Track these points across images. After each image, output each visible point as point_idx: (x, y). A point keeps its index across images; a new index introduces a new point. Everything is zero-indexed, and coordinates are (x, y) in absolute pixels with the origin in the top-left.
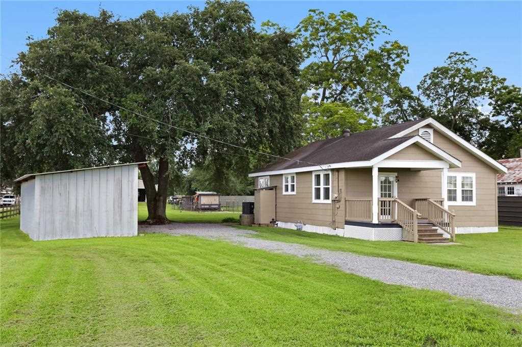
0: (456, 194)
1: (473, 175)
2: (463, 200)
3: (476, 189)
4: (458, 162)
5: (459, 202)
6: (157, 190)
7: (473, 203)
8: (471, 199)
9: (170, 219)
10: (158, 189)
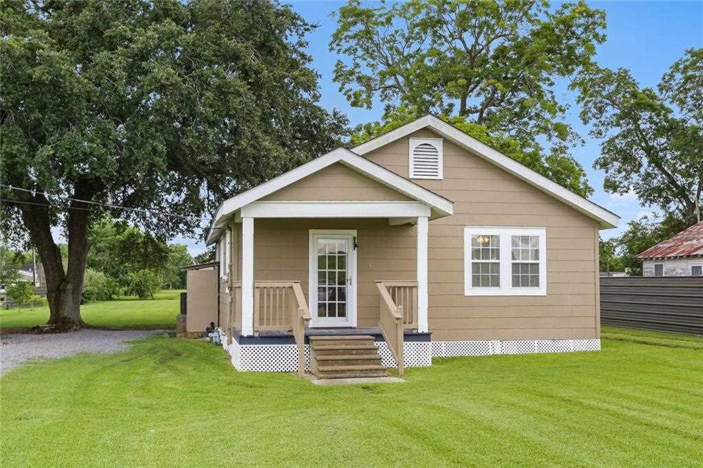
0: (498, 271)
1: (541, 234)
2: (516, 283)
3: (548, 260)
4: (445, 202)
5: (506, 288)
6: (66, 269)
7: (541, 291)
8: (535, 283)
9: (85, 321)
10: (68, 270)
